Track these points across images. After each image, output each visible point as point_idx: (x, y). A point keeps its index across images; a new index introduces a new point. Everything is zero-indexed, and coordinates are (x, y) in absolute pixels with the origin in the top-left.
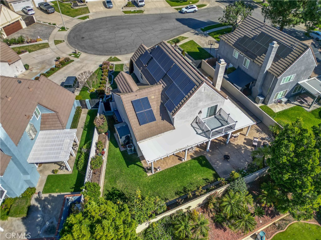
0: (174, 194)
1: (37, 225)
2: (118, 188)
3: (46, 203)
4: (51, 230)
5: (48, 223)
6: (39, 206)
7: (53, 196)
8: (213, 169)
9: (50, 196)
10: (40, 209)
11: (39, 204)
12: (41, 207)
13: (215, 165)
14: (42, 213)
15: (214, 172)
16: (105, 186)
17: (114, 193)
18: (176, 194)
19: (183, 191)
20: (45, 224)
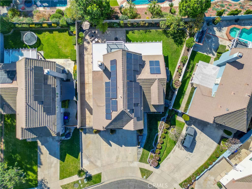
0: (152, 32)
1: (214, 42)
2: (176, 46)
3: (210, 51)
4: (208, 38)
5: (210, 41)
6: (213, 51)
7: (206, 53)
8: (127, 37)
9: (208, 54)
10: (213, 49)
11: (213, 52)
12: (212, 50)
13: (124, 39)
14: (212, 47)
15: (127, 35)
16: (182, 49)
17: (179, 43)
18: (150, 32)
19: (147, 32)
20: (211, 41)
